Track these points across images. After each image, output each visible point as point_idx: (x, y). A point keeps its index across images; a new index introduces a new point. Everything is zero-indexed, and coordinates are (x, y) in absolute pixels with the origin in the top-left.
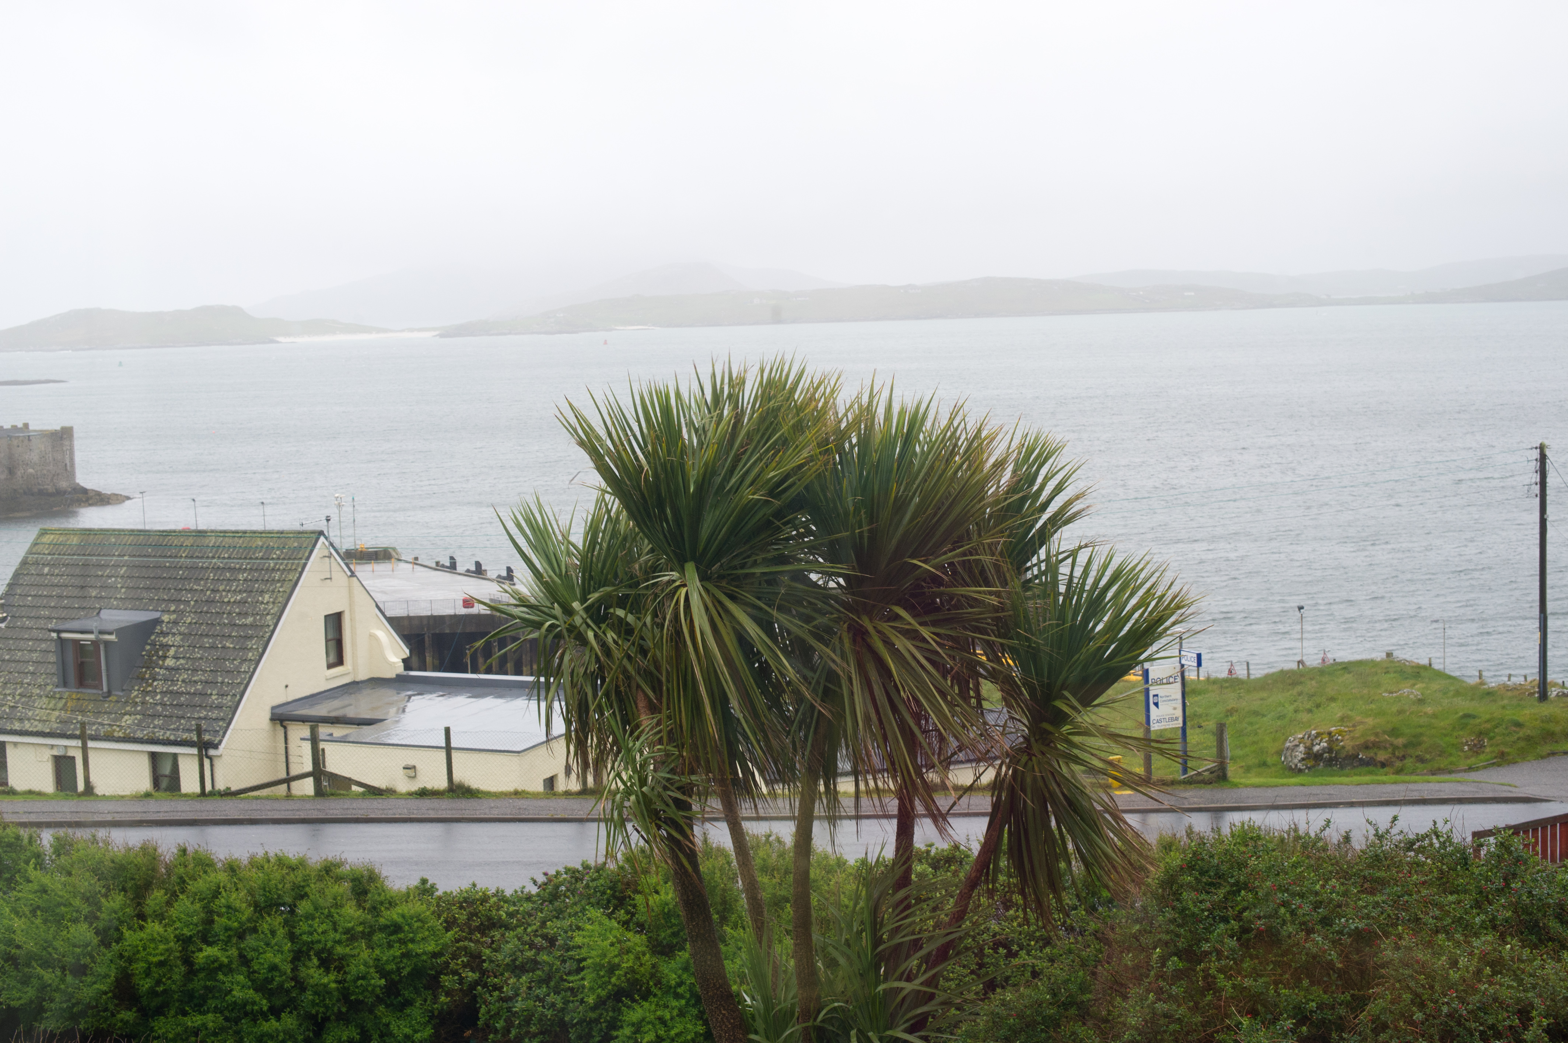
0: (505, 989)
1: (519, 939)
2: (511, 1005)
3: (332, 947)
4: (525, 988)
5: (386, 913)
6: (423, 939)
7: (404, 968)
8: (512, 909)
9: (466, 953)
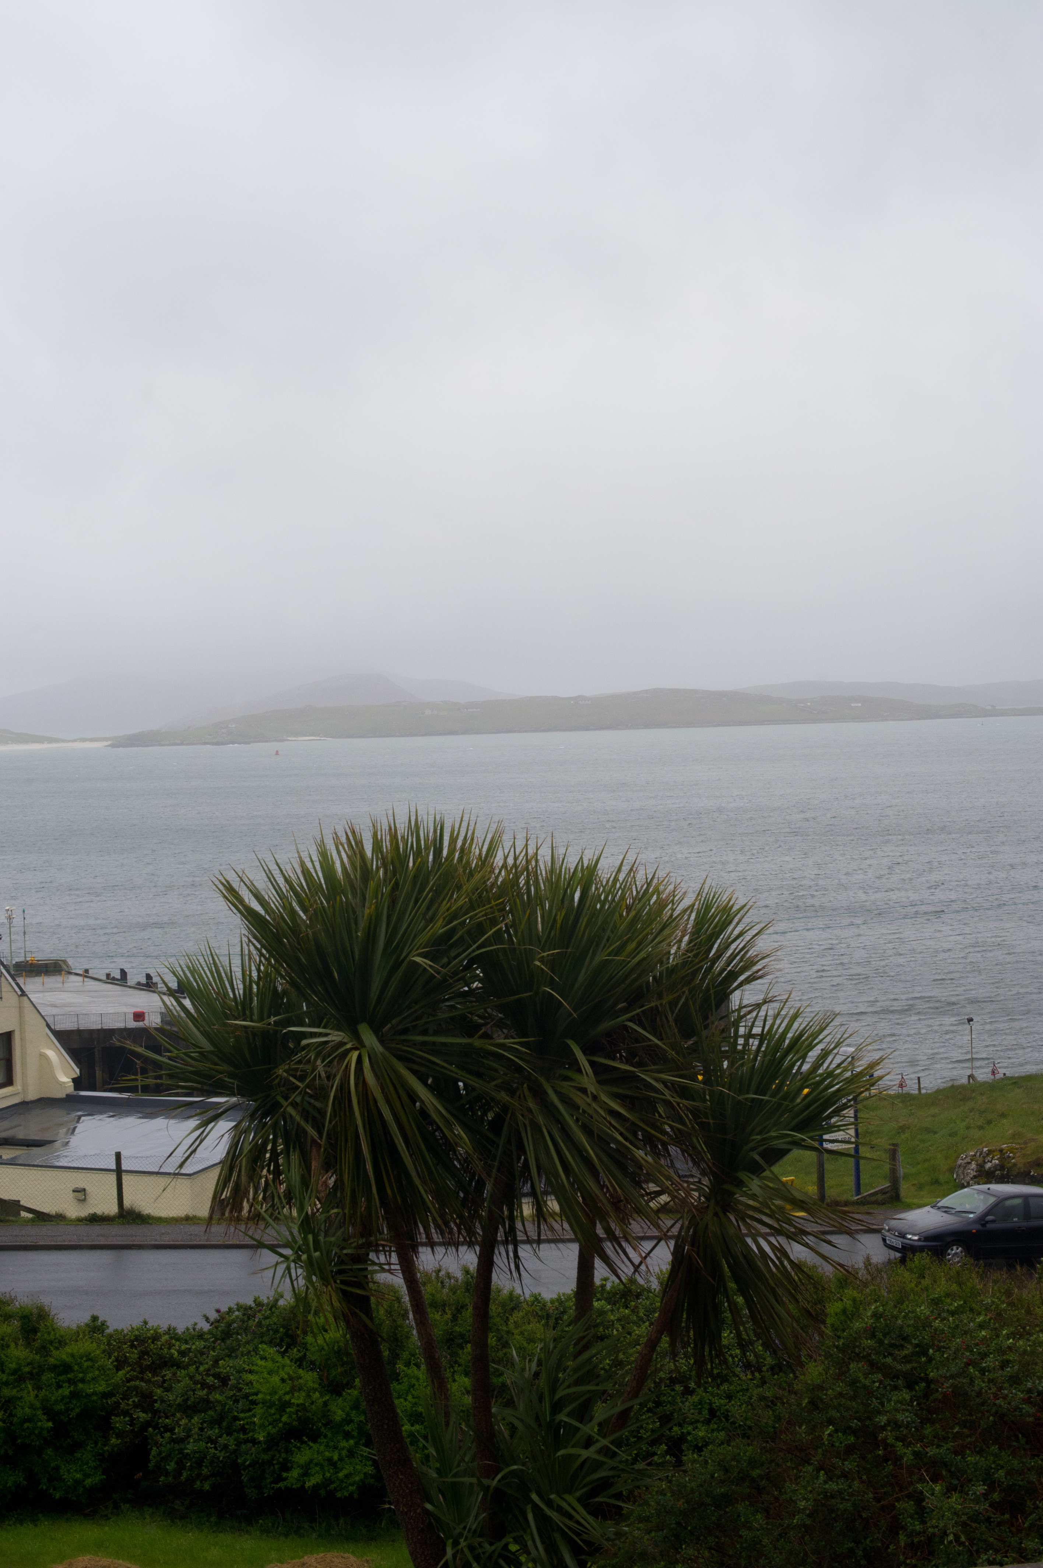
0: (176, 1431)
1: (191, 1378)
2: (182, 1446)
4: (197, 1430)
5: (55, 1353)
6: (93, 1379)
7: (73, 1409)
8: (184, 1347)
9: (137, 1393)
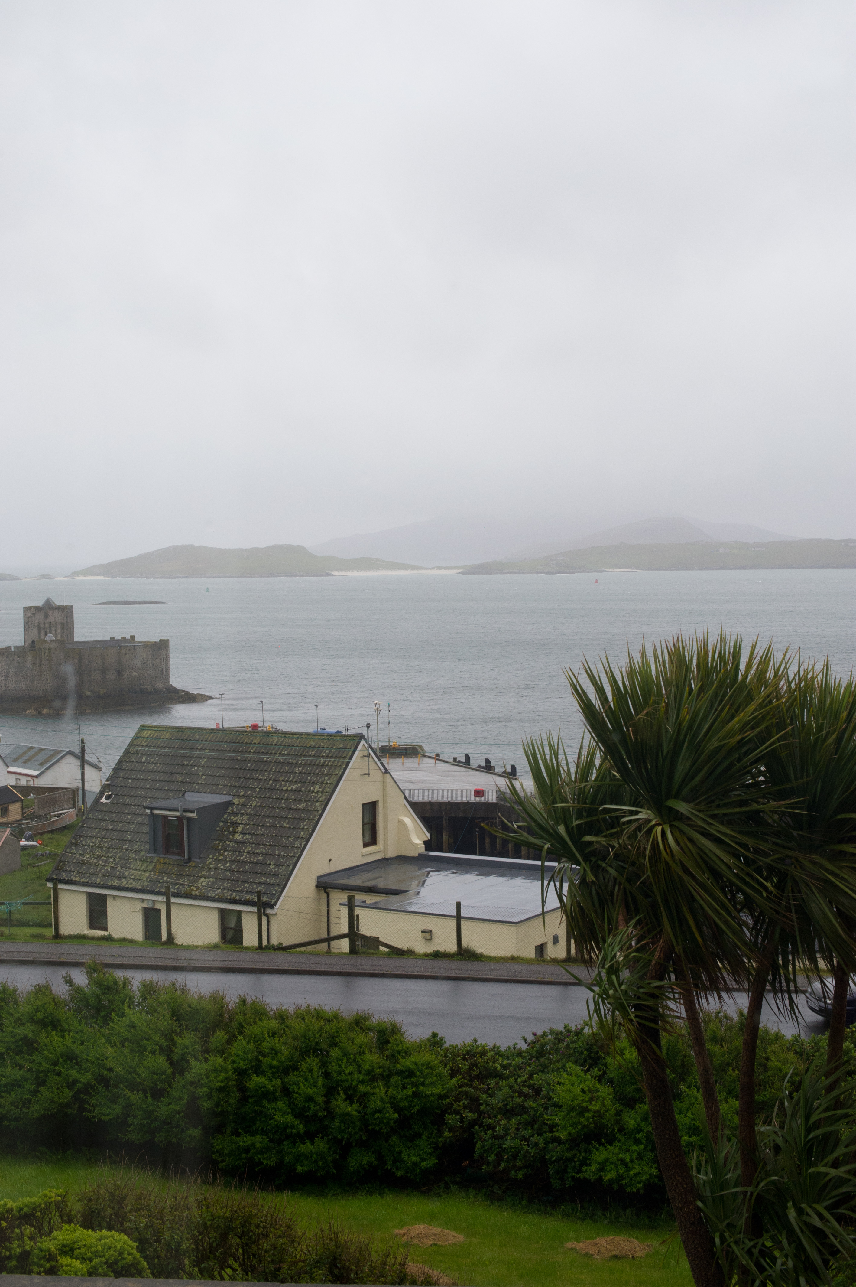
0: (497, 1129)
1: (511, 1087)
2: (501, 1142)
3: (357, 1086)
4: (513, 1129)
5: (402, 1061)
6: (431, 1083)
7: (415, 1106)
8: (505, 1062)
9: (467, 1097)
